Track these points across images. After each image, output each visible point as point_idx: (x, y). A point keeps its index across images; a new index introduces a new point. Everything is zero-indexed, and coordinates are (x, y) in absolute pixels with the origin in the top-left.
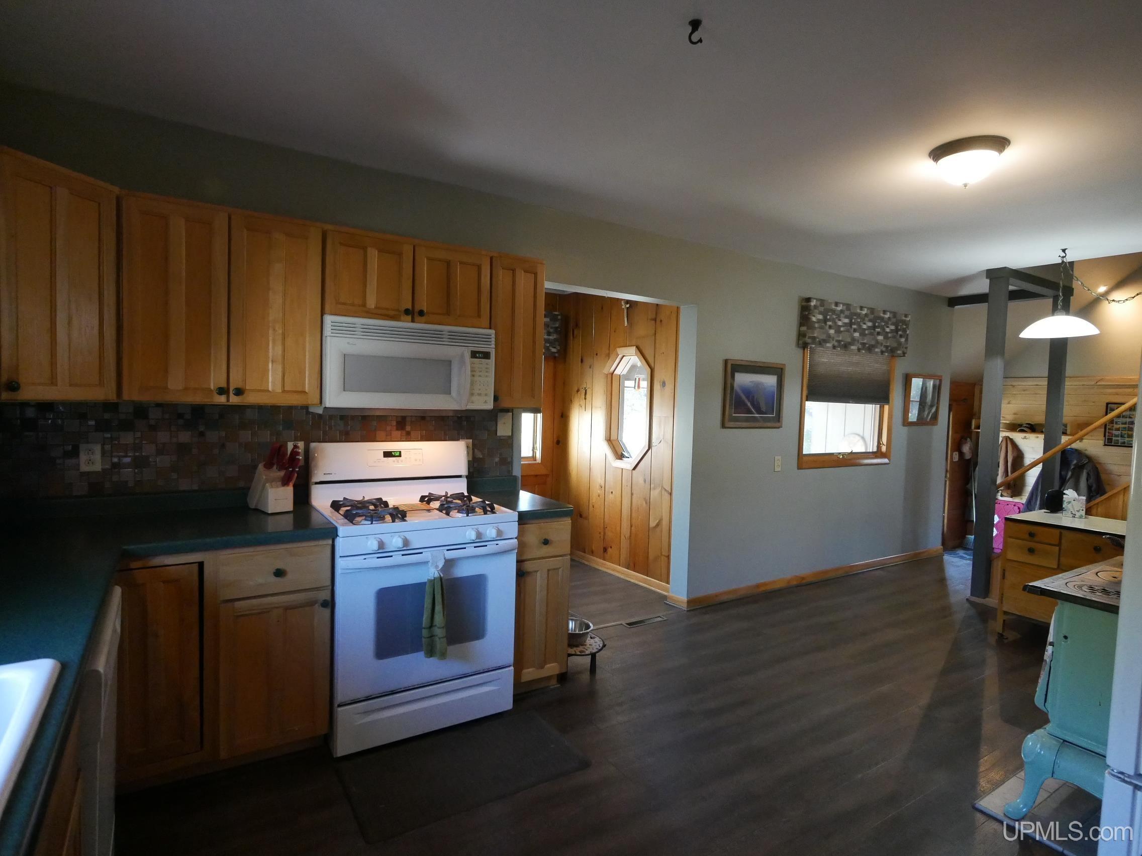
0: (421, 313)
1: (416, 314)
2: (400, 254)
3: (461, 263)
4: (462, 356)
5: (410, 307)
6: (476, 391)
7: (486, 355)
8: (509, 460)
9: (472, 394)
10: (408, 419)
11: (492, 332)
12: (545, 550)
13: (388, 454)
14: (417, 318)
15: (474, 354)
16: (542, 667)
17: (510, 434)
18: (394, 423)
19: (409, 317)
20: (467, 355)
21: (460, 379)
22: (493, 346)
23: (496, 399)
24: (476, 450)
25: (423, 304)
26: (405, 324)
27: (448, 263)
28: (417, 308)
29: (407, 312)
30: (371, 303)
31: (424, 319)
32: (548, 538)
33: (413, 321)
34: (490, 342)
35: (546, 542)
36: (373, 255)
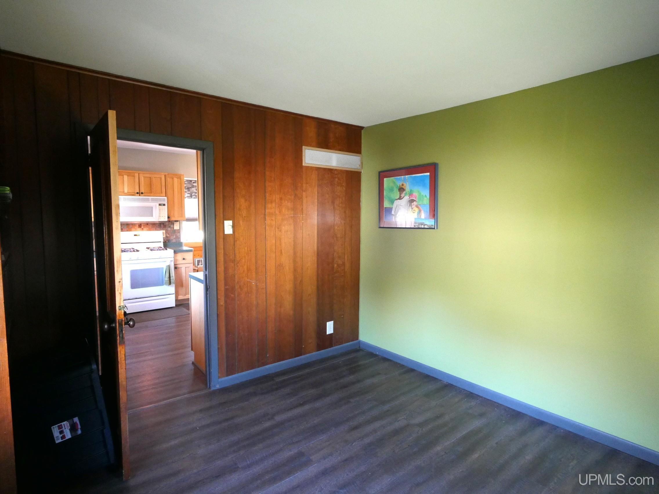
0: (142, 193)
1: (140, 194)
2: (134, 176)
3: (155, 177)
4: (156, 206)
5: (139, 192)
6: (161, 216)
7: (164, 205)
8: (179, 237)
9: (160, 217)
10: (142, 225)
11: (166, 198)
12: (184, 261)
13: (135, 235)
14: (141, 195)
15: (160, 205)
16: (185, 296)
17: (179, 229)
18: (138, 226)
19: (138, 195)
20: (158, 205)
21: (156, 212)
22: (166, 202)
23: (168, 217)
24: (167, 234)
25: (142, 190)
26: (137, 197)
27: (150, 178)
28: (141, 192)
29: (137, 193)
30: (126, 191)
31: (143, 195)
32: (185, 258)
33: (140, 196)
34: (165, 201)
35: (184, 259)
36: (126, 177)
